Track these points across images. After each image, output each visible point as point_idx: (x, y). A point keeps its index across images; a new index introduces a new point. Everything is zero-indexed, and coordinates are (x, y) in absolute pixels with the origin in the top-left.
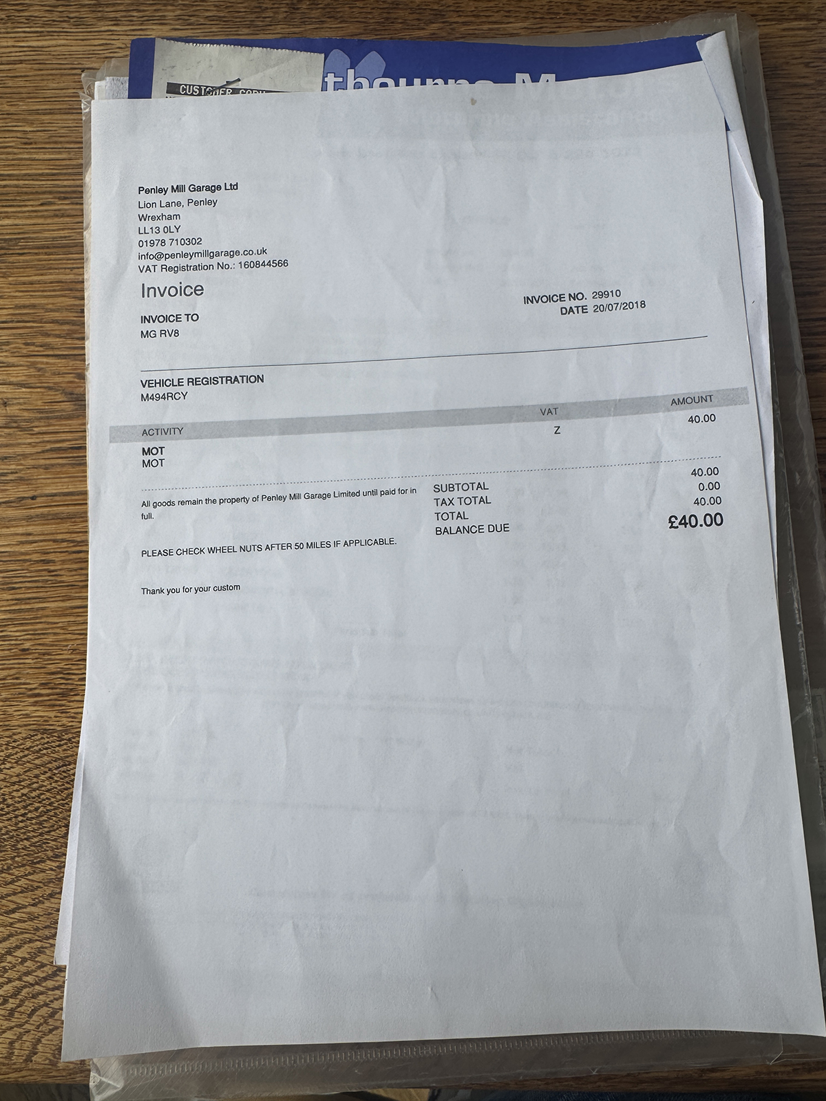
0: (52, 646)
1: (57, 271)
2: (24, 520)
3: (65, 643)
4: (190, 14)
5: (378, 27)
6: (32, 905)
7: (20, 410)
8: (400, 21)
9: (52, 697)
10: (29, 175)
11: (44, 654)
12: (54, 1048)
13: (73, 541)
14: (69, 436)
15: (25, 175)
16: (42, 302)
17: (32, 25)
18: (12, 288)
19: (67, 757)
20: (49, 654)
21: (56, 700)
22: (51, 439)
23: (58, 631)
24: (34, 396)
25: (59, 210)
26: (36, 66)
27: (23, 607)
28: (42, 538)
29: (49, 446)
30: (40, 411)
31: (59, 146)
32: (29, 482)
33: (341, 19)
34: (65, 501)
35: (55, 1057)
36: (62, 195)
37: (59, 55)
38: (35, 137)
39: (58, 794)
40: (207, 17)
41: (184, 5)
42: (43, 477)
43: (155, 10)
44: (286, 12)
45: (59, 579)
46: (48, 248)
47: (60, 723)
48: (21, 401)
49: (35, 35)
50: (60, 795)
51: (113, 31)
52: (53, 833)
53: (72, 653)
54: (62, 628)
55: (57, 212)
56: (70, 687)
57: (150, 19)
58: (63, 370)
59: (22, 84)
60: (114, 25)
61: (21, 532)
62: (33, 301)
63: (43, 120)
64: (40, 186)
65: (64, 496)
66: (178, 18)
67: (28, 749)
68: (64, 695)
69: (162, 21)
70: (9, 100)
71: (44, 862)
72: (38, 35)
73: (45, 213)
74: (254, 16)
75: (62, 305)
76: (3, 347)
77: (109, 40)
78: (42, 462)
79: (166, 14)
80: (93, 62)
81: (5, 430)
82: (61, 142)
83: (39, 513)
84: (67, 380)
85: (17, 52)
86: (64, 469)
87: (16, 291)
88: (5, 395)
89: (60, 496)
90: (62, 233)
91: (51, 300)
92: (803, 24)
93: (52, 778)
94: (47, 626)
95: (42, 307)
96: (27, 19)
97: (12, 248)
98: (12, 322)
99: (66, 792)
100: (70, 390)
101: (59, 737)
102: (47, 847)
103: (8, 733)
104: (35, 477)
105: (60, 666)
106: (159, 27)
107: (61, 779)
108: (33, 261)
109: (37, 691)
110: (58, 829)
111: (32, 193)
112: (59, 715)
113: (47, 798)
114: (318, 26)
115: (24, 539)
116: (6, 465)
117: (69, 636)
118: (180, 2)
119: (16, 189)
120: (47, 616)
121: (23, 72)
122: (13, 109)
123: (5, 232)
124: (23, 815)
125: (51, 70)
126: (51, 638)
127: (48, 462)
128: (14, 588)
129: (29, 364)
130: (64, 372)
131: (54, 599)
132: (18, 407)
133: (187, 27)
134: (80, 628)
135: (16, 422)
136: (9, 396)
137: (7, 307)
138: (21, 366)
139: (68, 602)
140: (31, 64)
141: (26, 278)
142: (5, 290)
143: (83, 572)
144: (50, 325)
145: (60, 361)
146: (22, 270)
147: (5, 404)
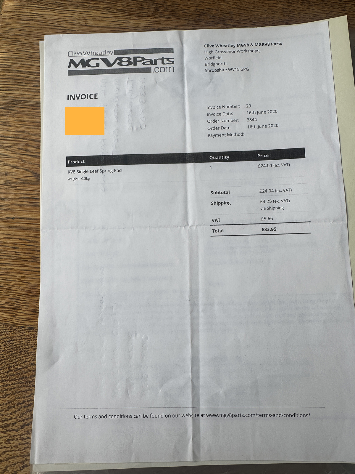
0: (13, 286)
1: (36, 117)
2: (7, 228)
3: (18, 286)
4: (110, 7)
5: (194, 23)
7: (12, 178)
8: (204, 21)
9: (9, 309)
11: (9, 289)
13: (28, 240)
14: (32, 192)
15: (28, 72)
16: (28, 130)
17: (39, 4)
18: (16, 123)
19: (13, 337)
20: (11, 290)
21: (11, 311)
22: (24, 193)
23: (16, 280)
24: (19, 173)
26: (39, 23)
28: (14, 237)
29: (23, 196)
30: (21, 180)
32: (12, 211)
33: (178, 17)
34: (26, 222)
37: (50, 19)
38: (34, 55)
40: (118, 9)
41: (108, 3)
42: (18, 209)
43: (95, 4)
44: (154, 11)
45: (20, 256)
46: (34, 106)
47: (12, 322)
48: (13, 174)
49: (40, 9)
50: (8, 354)
51: (75, 11)
52: (2, 370)
53: (21, 291)
54: (19, 279)
57: (92, 8)
59: (31, 30)
60: (76, 8)
61: (6, 233)
62: (25, 130)
64: (34, 78)
65: (27, 219)
66: (105, 8)
68: (15, 309)
69: (97, 9)
70: (25, 37)
73: (35, 90)
74: (139, 11)
75: (37, 133)
76: (8, 149)
77: (73, 15)
78: (19, 203)
79: (100, 6)
80: (64, 24)
81: (5, 186)
83: (15, 226)
84: (34, 167)
85: (31, 16)
86: (28, 207)
87: (17, 124)
88: (7, 171)
89: (25, 219)
91: (32, 130)
93: (6, 346)
94: (12, 277)
95: (28, 133)
97: (18, 104)
98: (14, 138)
99: (10, 352)
100: (35, 172)
101: (10, 328)
104: (15, 209)
105: (15, 295)
106: (96, 11)
108: (26, 111)
109: (3, 306)
110: (5, 369)
111: (30, 81)
112: (12, 318)
113: (2, 354)
114: (167, 19)
115: (7, 236)
116: (3, 202)
117: (20, 283)
118: (107, 1)
120: (12, 273)
121: (33, 25)
122: (26, 41)
123: (16, 96)
125: (46, 25)
126: (13, 283)
127: (21, 203)
129: (19, 158)
130: (34, 163)
131: (16, 265)
132: (12, 177)
133: (108, 13)
134: (26, 280)
135: (10, 183)
136: (9, 171)
137: (13, 131)
138: (15, 158)
139: (23, 267)
140: (37, 22)
141: (22, 119)
142: (13, 123)
143: (31, 255)
144: (30, 141)
145: (32, 158)
146: (21, 115)
147: (6, 175)
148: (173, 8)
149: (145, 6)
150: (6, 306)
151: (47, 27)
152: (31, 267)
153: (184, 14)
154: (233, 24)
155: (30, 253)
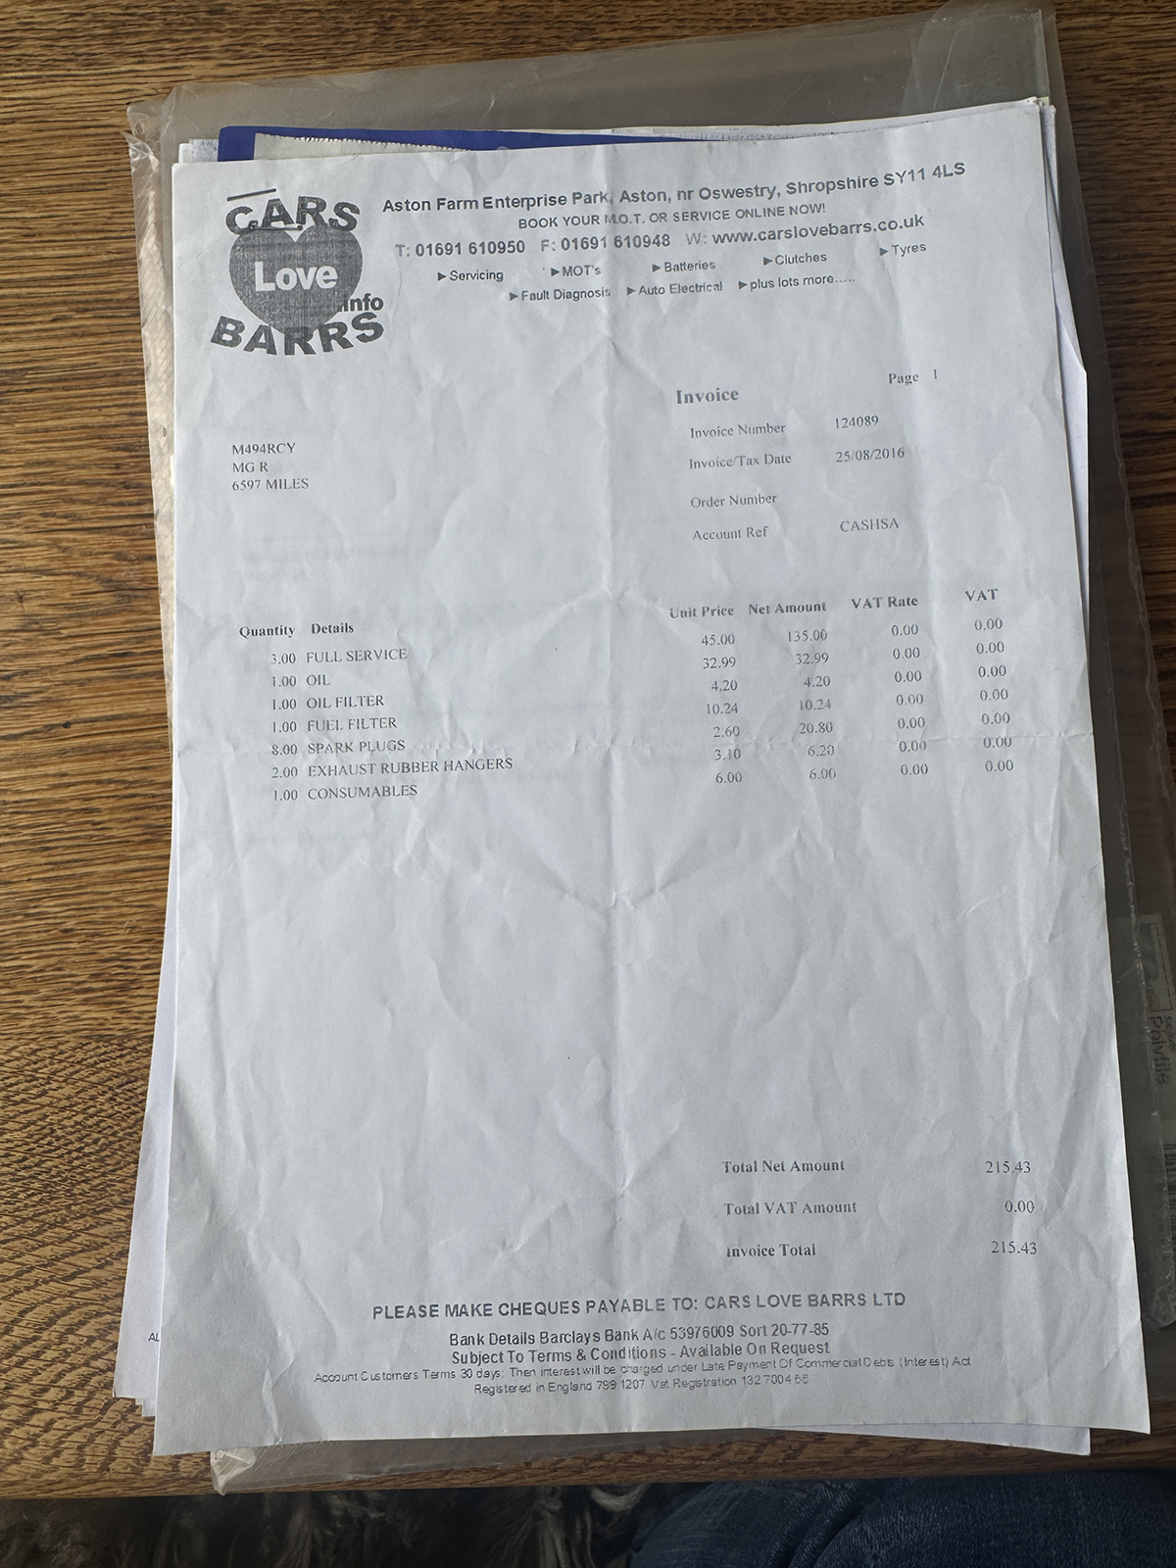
0: (104, 923)
1: (80, 412)
2: (55, 755)
3: (121, 920)
4: (242, 42)
5: (503, 51)
6: (97, 1268)
7: (41, 605)
8: (532, 40)
9: (106, 992)
10: (34, 280)
11: (93, 936)
12: (136, 1452)
13: (123, 782)
15: (29, 280)
16: (63, 455)
17: (24, 67)
18: (21, 439)
19: (133, 1071)
20: (99, 935)
21: (112, 996)
22: (86, 644)
23: (110, 903)
24: (59, 587)
25: (77, 327)
26: (35, 126)
27: (62, 873)
28: (80, 779)
29: (83, 654)
30: (68, 606)
31: (73, 237)
32: (60, 703)
33: (452, 42)
34: (109, 727)
35: (138, 1464)
36: (81, 306)
37: (66, 108)
38: (38, 226)
39: (123, 1120)
40: (266, 46)
41: (234, 30)
42: (77, 696)
43: (193, 39)
44: (375, 34)
45: (107, 833)
46: (66, 380)
47: (120, 1027)
48: (43, 593)
50: (125, 1121)
51: (137, 71)
52: (119, 1172)
53: (130, 933)
54: (115, 899)
55: (76, 331)
56: (130, 978)
57: (184, 53)
58: (97, 549)
59: (17, 152)
60: (139, 63)
61: (52, 772)
62: (51, 455)
63: (49, 202)
64: (49, 295)
65: (108, 720)
66: (226, 49)
67: (79, 1063)
68: (122, 989)
69: (205, 55)
71: (110, 1210)
72: (35, 81)
73: (59, 333)
74: (331, 41)
75: (91, 458)
76: (13, 520)
77: (132, 84)
78: (77, 676)
79: (210, 43)
80: (112, 117)
81: (24, 634)
82: (74, 232)
83: (75, 746)
84: (101, 562)
85: (6, 107)
86: (105, 685)
87: (27, 442)
88: (20, 587)
89: (102, 721)
90: (84, 359)
91: (74, 453)
92: (1090, 20)
93: (115, 1100)
94: (95, 897)
95: (64, 463)
96: (18, 60)
97: (16, 382)
98: (23, 485)
99: (133, 1117)
100: (107, 575)
101: (119, 1045)
102: (112, 1190)
103: (51, 1043)
104: (67, 697)
105: (116, 950)
106: (203, 63)
107: (126, 1100)
108: (46, 399)
109: (87, 986)
110: (125, 1166)
111: (41, 305)
112: (120, 1015)
113: (109, 1127)
114: (419, 52)
115: (57, 781)
116: (29, 682)
117: (125, 910)
118: (228, 26)
119: (18, 300)
120: (95, 884)
121: (19, 134)
123: (5, 360)
124: (78, 1150)
125: (56, 130)
126: (103, 913)
127: (83, 675)
128: (48, 849)
129: (50, 542)
130: (98, 551)
131: (102, 861)
132: (39, 603)
133: (239, 61)
134: (139, 898)
135: (37, 623)
136: (25, 588)
137: (16, 464)
138: (39, 545)
139: (121, 864)
140: (27, 123)
141: (38, 424)
142: (12, 442)
143: (139, 822)
144: (75, 487)
145: (91, 536)
146: (32, 412)
147: (21, 599)
148: (431, 16)
149: (347, 24)
150: (95, 985)
151: (60, 132)
152: (147, 858)
153: (468, 27)
154: (621, 35)
155: (137, 819)
